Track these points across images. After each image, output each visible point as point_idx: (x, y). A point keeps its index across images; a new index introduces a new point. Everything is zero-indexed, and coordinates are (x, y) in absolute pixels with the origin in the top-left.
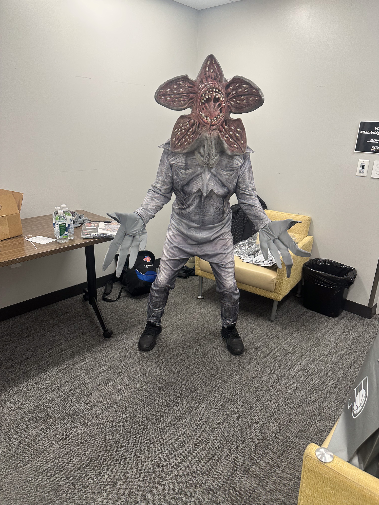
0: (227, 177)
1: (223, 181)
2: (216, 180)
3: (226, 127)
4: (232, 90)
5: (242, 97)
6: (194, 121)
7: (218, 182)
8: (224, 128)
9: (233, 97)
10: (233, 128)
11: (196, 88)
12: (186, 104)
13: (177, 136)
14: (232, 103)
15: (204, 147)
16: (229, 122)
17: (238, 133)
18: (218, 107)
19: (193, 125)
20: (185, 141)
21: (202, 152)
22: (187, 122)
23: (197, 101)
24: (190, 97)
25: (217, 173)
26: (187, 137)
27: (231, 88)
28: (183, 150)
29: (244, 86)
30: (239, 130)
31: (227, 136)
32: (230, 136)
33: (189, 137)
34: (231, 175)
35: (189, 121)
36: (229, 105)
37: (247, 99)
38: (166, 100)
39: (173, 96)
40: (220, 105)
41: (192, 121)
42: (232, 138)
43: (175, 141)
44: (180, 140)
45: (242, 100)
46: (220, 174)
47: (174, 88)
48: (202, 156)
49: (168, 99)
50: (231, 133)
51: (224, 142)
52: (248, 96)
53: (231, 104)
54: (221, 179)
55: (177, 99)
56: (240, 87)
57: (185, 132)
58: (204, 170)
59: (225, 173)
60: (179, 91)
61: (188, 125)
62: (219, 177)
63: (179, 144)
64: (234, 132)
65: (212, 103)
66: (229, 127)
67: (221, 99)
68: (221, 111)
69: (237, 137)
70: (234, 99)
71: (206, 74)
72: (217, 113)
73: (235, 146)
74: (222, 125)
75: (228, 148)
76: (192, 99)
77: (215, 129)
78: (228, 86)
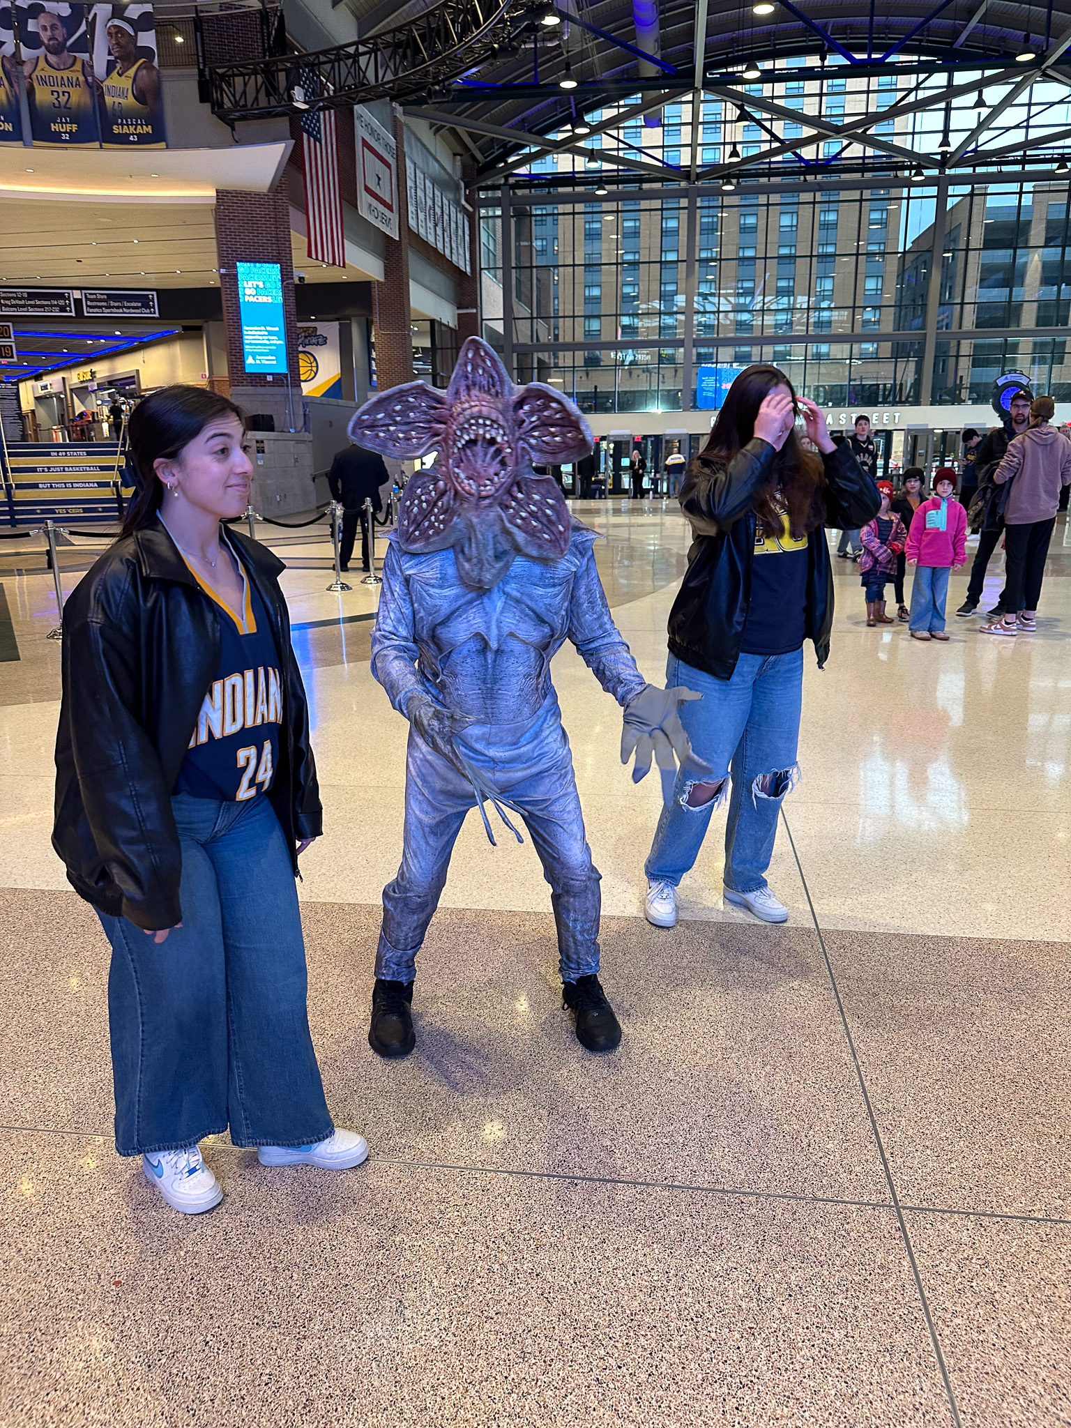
1: (538, 610)
2: (521, 611)
3: (520, 495)
5: (553, 429)
6: (446, 485)
7: (527, 615)
8: (515, 499)
9: (534, 429)
10: (536, 497)
11: (446, 412)
12: (423, 444)
13: (412, 516)
14: (533, 441)
16: (526, 485)
17: (551, 507)
18: (493, 458)
19: (444, 492)
22: (431, 487)
23: (446, 442)
24: (432, 431)
25: (522, 593)
26: (433, 518)
27: (526, 408)
28: (426, 546)
29: (554, 405)
30: (550, 501)
31: (523, 514)
32: (532, 514)
33: (437, 519)
34: (556, 595)
35: (435, 484)
36: (526, 446)
37: (563, 435)
38: (377, 437)
39: (392, 428)
40: (498, 452)
41: (441, 484)
42: (537, 519)
43: (409, 526)
44: (419, 525)
45: (553, 435)
47: (394, 411)
49: (382, 434)
50: (534, 508)
51: (515, 530)
52: (565, 430)
53: (529, 446)
55: (401, 435)
56: (547, 407)
57: (428, 506)
59: (542, 591)
60: (408, 416)
61: (433, 494)
63: (417, 533)
64: (541, 505)
65: (479, 448)
66: (528, 496)
67: (499, 439)
68: (503, 463)
69: (547, 516)
70: (536, 434)
71: (467, 377)
72: (492, 471)
73: (546, 536)
74: (509, 492)
75: (527, 542)
76: (438, 435)
77: (490, 506)
78: (520, 404)
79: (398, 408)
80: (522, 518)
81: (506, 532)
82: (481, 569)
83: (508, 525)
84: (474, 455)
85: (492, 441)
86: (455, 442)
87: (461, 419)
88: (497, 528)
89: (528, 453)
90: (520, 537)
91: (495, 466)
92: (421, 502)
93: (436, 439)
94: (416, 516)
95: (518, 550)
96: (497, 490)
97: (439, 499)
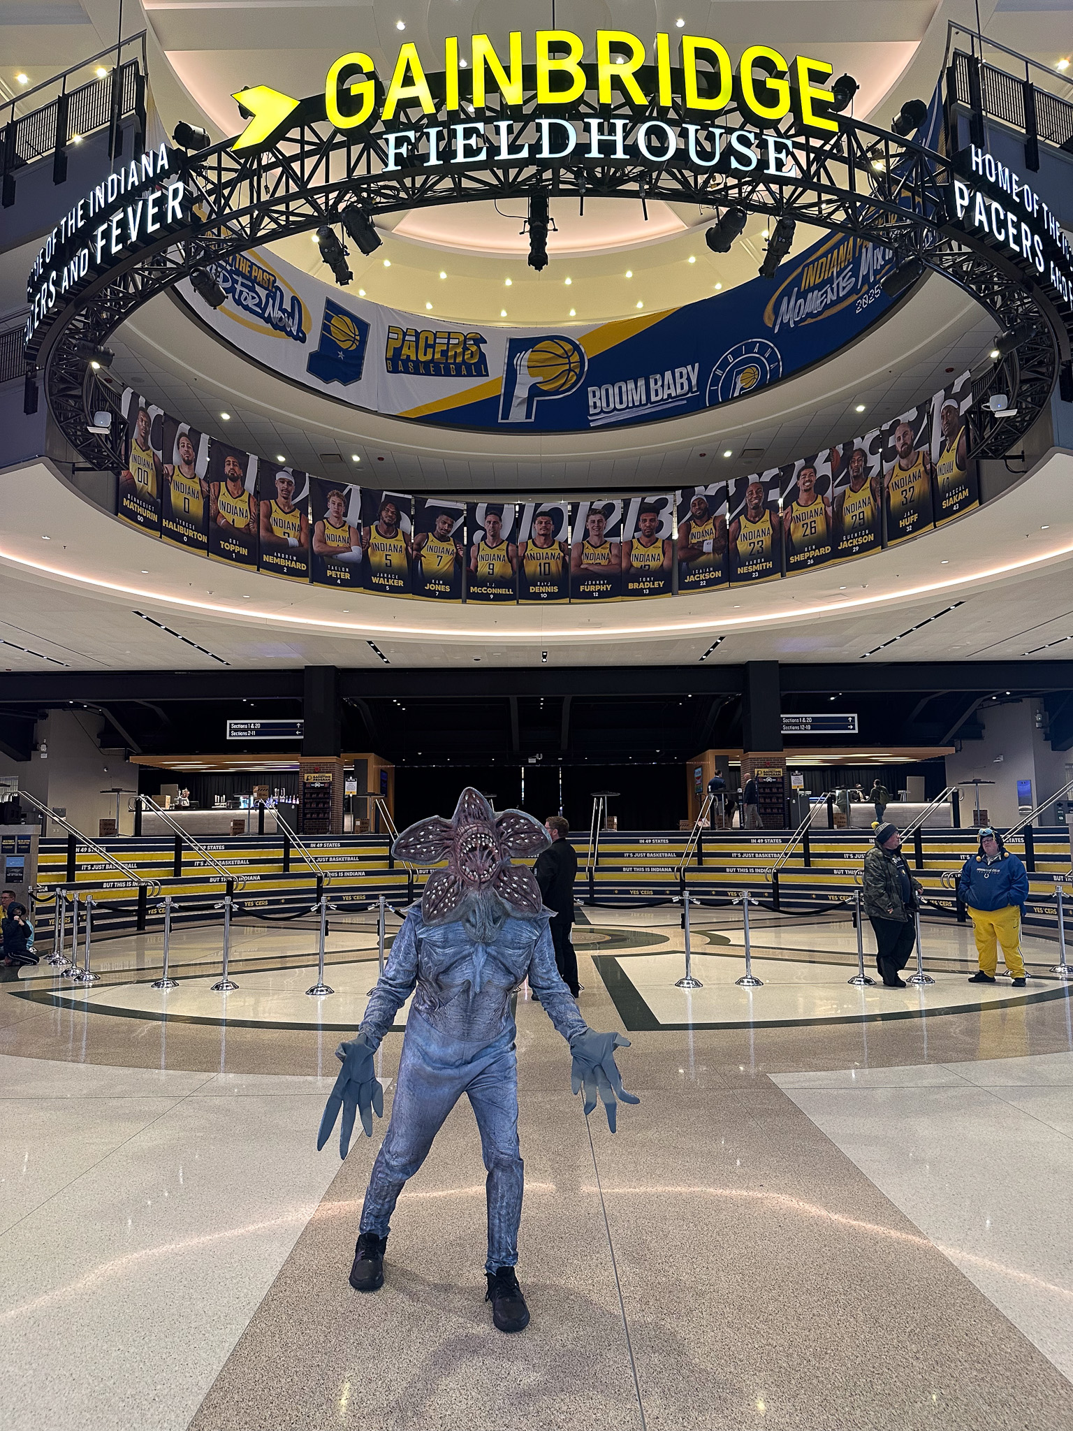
0: (514, 959)
1: (507, 965)
2: (497, 965)
3: (505, 878)
4: (507, 828)
5: (523, 836)
6: (455, 877)
7: (500, 968)
8: (503, 881)
9: (510, 837)
10: (516, 878)
11: (452, 833)
12: (439, 854)
13: (432, 901)
14: (510, 844)
15: (474, 911)
17: (526, 884)
18: (487, 857)
19: (454, 882)
20: (444, 907)
21: (472, 919)
22: (445, 880)
23: (455, 851)
24: (445, 845)
25: (498, 953)
26: (447, 900)
27: (504, 825)
28: (442, 921)
29: (522, 821)
30: (525, 880)
31: (509, 890)
32: (514, 890)
33: (450, 901)
34: (521, 955)
35: (447, 878)
36: (506, 847)
37: (530, 838)
38: (409, 852)
39: (418, 846)
40: (490, 853)
41: (452, 877)
42: (517, 893)
43: (429, 908)
44: (436, 906)
45: (523, 839)
46: (503, 954)
47: (420, 836)
48: (473, 926)
49: (412, 851)
50: (514, 885)
51: (504, 901)
53: (508, 846)
54: (505, 962)
55: (425, 850)
56: (518, 823)
57: (442, 893)
58: (477, 950)
59: (510, 952)
60: (429, 837)
61: (446, 884)
62: (502, 959)
63: (435, 912)
64: (520, 883)
65: (477, 852)
66: (511, 877)
67: (490, 845)
68: (494, 860)
69: (524, 889)
70: (512, 839)
71: (464, 811)
72: (487, 865)
73: (525, 903)
74: (498, 877)
75: (513, 909)
76: (448, 847)
77: (488, 887)
78: (500, 823)
79: (422, 833)
80: (508, 893)
81: (499, 903)
82: (485, 930)
83: (500, 898)
84: (474, 857)
85: (486, 847)
86: (461, 850)
87: (465, 836)
88: (492, 901)
89: (508, 852)
90: (508, 906)
91: (490, 861)
92: (437, 891)
93: (447, 850)
94: (434, 900)
95: (507, 915)
96: (491, 877)
97: (450, 888)
